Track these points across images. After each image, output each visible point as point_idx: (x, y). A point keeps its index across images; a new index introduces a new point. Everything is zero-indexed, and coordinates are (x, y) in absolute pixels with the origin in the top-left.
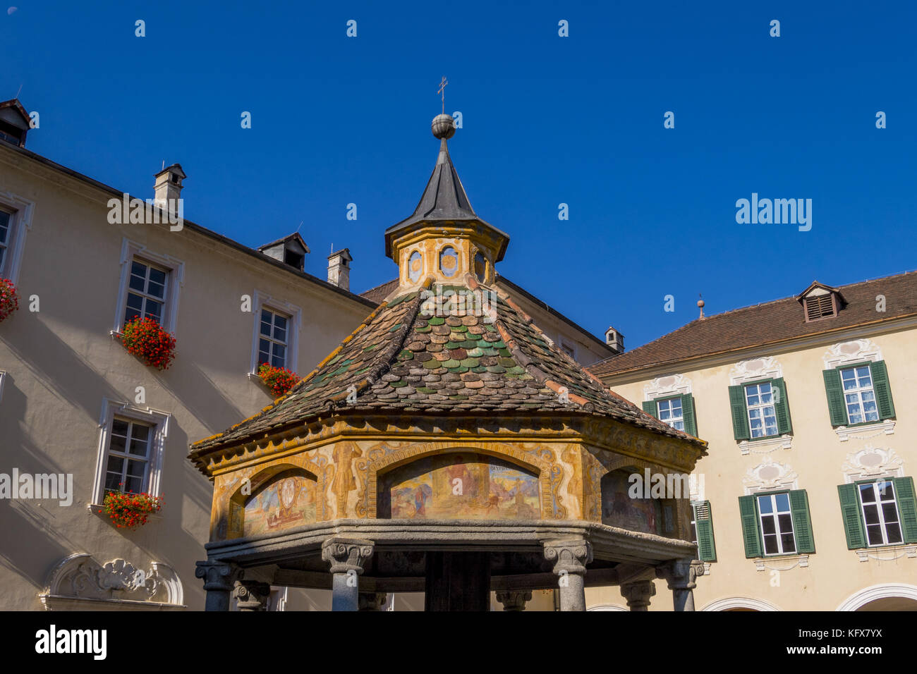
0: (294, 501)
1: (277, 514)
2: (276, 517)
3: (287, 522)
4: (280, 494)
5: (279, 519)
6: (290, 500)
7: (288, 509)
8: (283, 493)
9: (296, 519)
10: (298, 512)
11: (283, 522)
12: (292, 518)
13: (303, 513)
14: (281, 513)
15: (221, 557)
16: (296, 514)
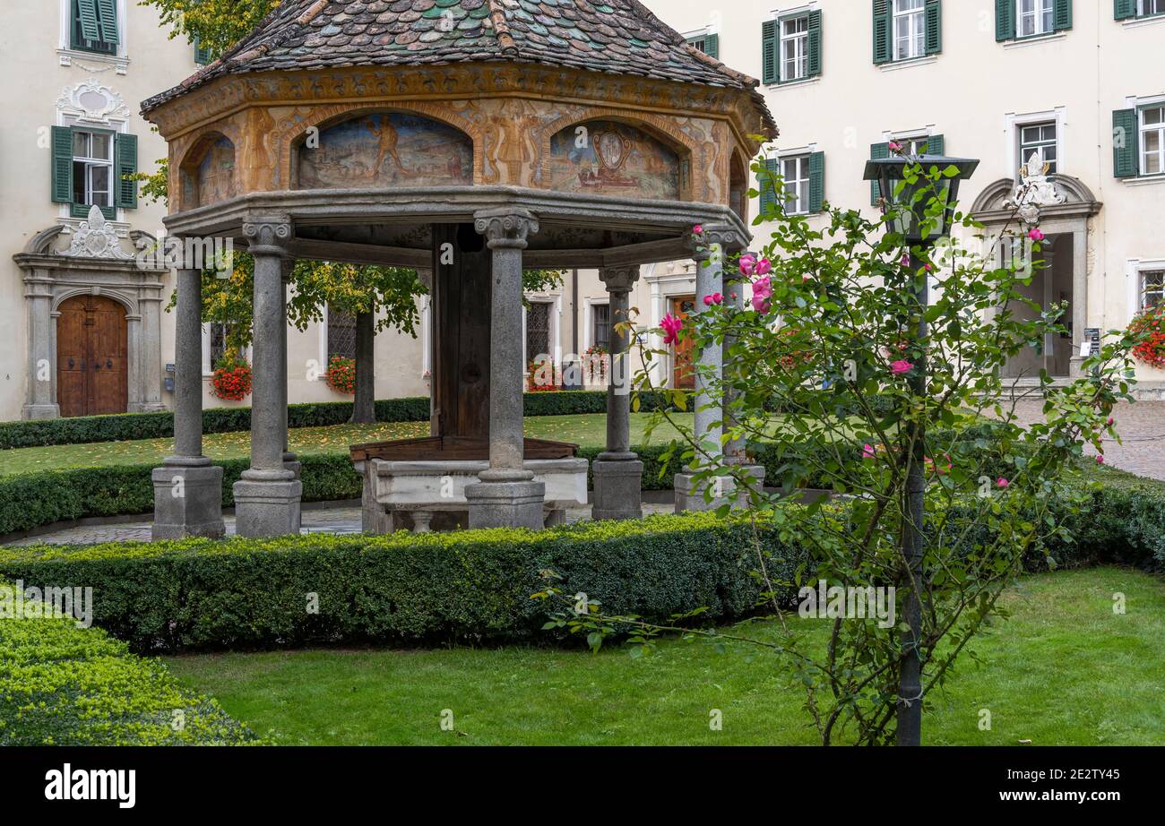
0: (621, 163)
1: (596, 173)
2: (592, 174)
3: (611, 184)
4: (598, 148)
5: (599, 179)
6: (615, 159)
7: (613, 171)
8: (603, 148)
9: (626, 185)
10: (628, 177)
11: (604, 184)
12: (619, 182)
13: (637, 181)
14: (600, 172)
15: (534, 209)
16: (626, 179)
